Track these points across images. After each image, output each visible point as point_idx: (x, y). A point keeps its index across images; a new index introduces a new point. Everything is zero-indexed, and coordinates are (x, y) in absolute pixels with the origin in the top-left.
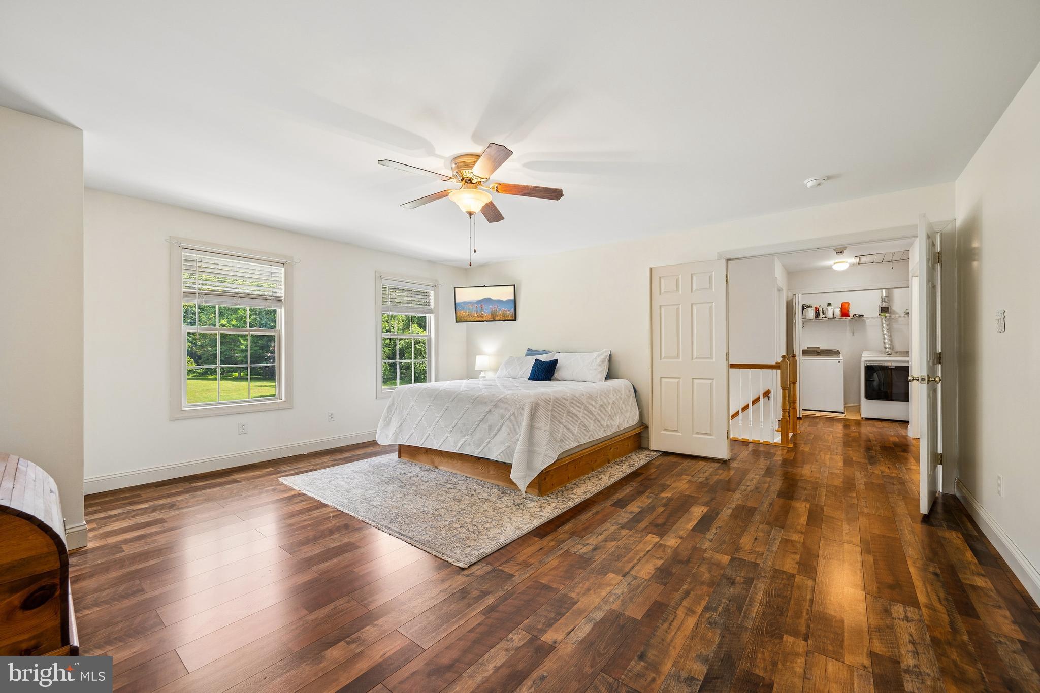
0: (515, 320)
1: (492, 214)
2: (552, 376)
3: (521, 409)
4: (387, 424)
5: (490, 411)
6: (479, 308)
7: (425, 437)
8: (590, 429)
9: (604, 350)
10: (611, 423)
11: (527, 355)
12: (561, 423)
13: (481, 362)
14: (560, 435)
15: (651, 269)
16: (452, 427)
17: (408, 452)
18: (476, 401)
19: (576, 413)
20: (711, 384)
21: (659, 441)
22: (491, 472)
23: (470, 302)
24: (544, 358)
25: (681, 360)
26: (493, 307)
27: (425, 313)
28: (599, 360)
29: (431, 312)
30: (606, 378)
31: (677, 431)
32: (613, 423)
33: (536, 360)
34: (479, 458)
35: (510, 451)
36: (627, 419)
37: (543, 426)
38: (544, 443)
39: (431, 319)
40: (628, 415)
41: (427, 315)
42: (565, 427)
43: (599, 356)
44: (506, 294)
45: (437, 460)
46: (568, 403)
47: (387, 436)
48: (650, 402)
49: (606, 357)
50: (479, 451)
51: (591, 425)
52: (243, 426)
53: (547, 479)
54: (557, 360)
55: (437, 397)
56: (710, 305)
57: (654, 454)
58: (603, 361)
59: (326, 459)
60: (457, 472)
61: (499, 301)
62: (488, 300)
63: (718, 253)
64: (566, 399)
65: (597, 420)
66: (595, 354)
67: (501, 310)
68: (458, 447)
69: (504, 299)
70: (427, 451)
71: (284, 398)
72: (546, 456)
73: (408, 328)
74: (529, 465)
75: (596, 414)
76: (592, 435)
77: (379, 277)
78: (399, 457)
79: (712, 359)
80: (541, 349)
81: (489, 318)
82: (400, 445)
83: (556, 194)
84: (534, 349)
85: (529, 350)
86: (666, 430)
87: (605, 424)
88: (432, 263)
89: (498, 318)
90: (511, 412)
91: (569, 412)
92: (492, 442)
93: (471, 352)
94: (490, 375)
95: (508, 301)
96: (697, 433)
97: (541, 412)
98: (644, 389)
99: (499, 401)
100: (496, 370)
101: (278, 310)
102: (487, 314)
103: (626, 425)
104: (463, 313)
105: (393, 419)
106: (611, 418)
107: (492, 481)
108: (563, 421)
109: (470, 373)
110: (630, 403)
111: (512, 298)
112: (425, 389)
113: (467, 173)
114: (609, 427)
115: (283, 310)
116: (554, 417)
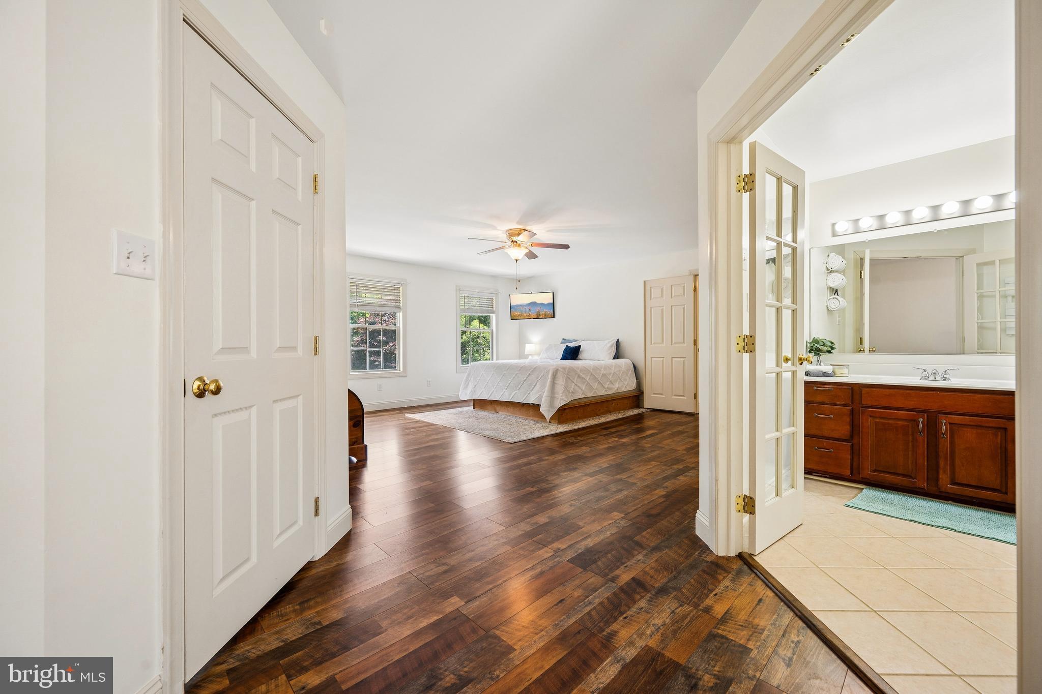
0: (554, 317)
1: (531, 256)
2: (577, 356)
3: (548, 372)
4: (466, 387)
5: (530, 374)
6: (527, 310)
7: (491, 392)
8: (595, 388)
9: (612, 339)
10: (611, 386)
11: (561, 343)
12: (573, 382)
13: (529, 348)
14: (572, 389)
15: (645, 281)
16: (507, 386)
17: (480, 404)
18: (521, 369)
19: (584, 377)
20: (684, 361)
21: (650, 402)
22: (531, 413)
23: (521, 305)
24: (572, 345)
25: (664, 345)
26: (538, 309)
27: (489, 313)
28: (609, 345)
29: (493, 312)
30: (614, 358)
31: (661, 394)
32: (614, 387)
33: (567, 346)
34: (524, 404)
35: (540, 397)
36: (628, 385)
37: (561, 382)
38: (561, 392)
39: (493, 317)
40: (626, 383)
41: (490, 315)
42: (576, 385)
43: (609, 343)
44: (546, 299)
45: (498, 408)
46: (579, 371)
47: (466, 394)
48: (644, 374)
49: (614, 343)
50: (523, 399)
51: (595, 385)
52: (380, 385)
53: (563, 415)
54: (580, 346)
55: (500, 368)
56: (683, 306)
57: (645, 410)
58: (611, 346)
59: (428, 408)
60: (510, 414)
61: (542, 304)
62: (534, 304)
63: (689, 270)
64: (578, 368)
65: (600, 383)
66: (606, 342)
67: (543, 311)
68: (511, 398)
69: (546, 303)
70: (492, 402)
71: (401, 370)
72: (561, 399)
73: (469, 324)
74: (551, 405)
75: (599, 379)
76: (595, 392)
77: (458, 289)
78: (474, 408)
79: (685, 344)
80: (571, 338)
81: (535, 317)
82: (474, 399)
83: (566, 247)
84: (567, 338)
85: (563, 339)
86: (654, 394)
87: (606, 386)
88: (495, 277)
89: (541, 317)
90: (542, 374)
91: (579, 376)
92: (531, 393)
93: (522, 341)
94: (536, 357)
95: (549, 304)
96: (675, 395)
97: (560, 375)
98: (641, 365)
99: (535, 368)
100: (539, 354)
101: (398, 314)
102: (533, 314)
103: (624, 389)
104: (516, 313)
105: (470, 384)
106: (611, 383)
107: (532, 418)
108: (575, 381)
109: (522, 356)
110: (629, 375)
111: (552, 302)
112: (490, 363)
113: (515, 238)
114: (609, 389)
115: (401, 313)
116: (568, 378)
